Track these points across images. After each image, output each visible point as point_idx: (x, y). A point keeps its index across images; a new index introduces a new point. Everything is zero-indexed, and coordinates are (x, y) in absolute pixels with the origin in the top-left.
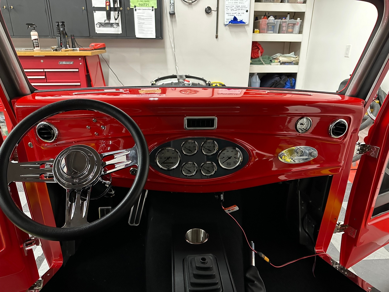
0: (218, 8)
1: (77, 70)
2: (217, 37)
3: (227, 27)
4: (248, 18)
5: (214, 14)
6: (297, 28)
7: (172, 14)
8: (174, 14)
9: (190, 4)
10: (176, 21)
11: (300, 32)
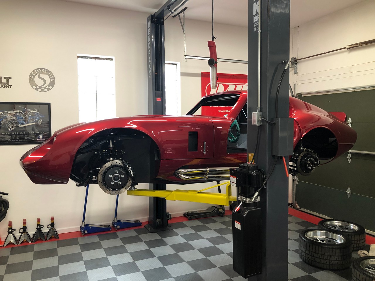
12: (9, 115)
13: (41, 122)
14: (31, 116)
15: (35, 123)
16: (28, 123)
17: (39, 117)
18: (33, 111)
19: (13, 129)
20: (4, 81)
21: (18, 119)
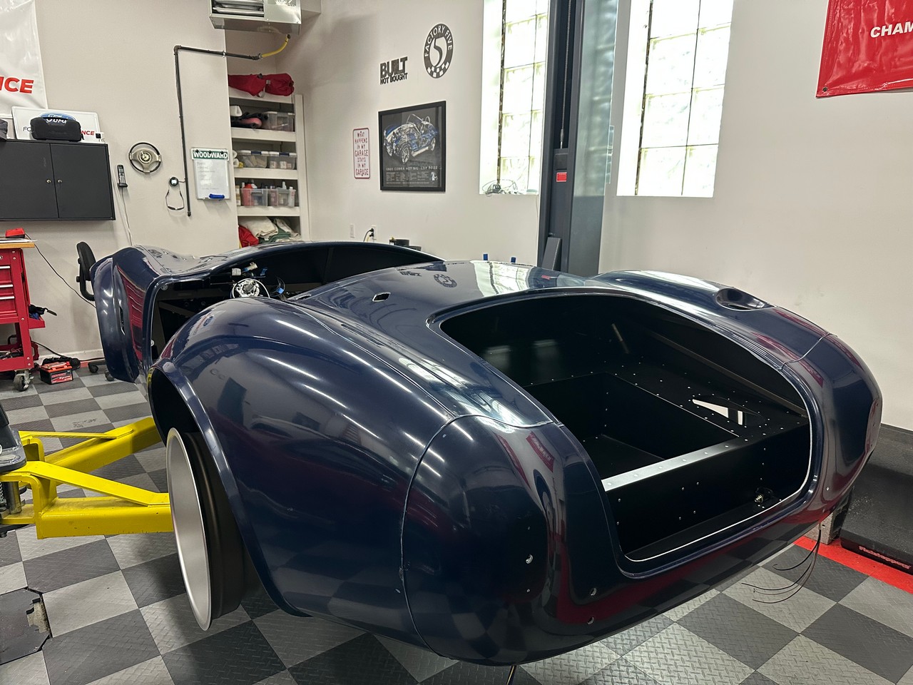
0: (186, 179)
1: (9, 267)
2: (189, 215)
3: (202, 203)
4: (228, 190)
5: (182, 186)
6: (291, 200)
7: (123, 186)
8: (127, 186)
9: (146, 173)
10: (128, 194)
11: (297, 204)
12: (403, 133)
13: (434, 145)
14: (424, 133)
15: (427, 148)
16: (419, 149)
17: (433, 135)
18: (427, 123)
19: (406, 160)
20: (401, 68)
21: (411, 141)
